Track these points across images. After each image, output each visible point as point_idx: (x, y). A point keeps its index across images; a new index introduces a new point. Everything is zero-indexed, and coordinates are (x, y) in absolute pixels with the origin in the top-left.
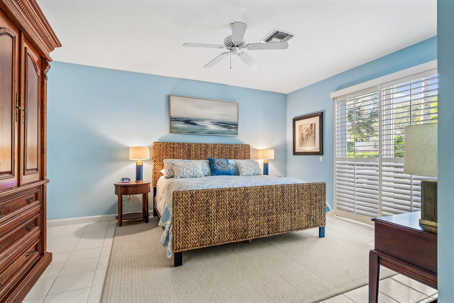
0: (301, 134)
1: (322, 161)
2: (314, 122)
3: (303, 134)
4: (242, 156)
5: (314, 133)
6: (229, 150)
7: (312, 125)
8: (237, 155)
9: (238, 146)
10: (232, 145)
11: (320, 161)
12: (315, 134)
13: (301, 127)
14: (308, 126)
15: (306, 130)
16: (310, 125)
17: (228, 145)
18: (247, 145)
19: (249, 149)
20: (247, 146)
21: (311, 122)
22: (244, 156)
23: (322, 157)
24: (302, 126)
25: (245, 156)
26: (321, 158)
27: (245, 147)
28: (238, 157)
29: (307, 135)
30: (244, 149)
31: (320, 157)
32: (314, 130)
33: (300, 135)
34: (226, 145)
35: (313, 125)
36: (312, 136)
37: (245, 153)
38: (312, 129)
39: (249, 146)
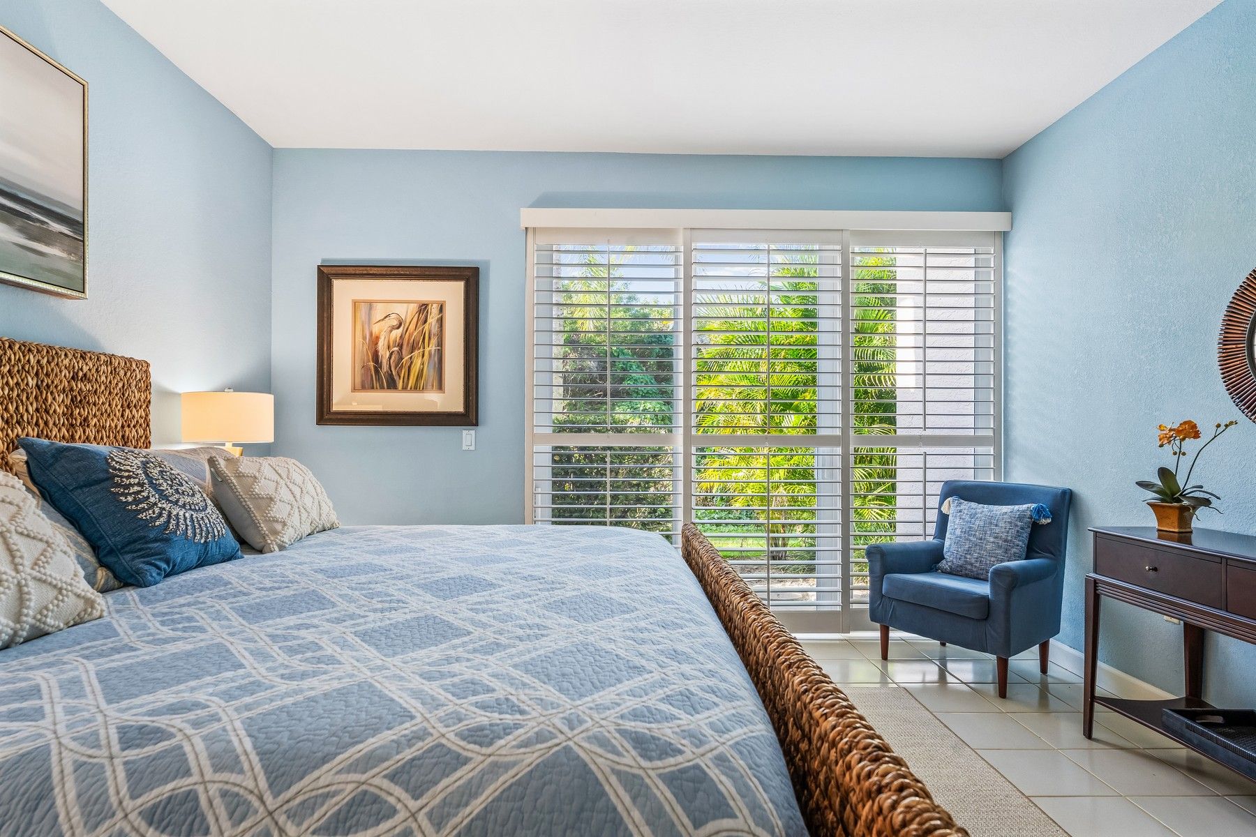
0: (364, 338)
1: (472, 448)
2: (440, 299)
3: (378, 338)
4: (113, 425)
5: (434, 341)
6: (32, 382)
7: (423, 308)
8: (86, 420)
9: (91, 364)
10: (52, 353)
11: (464, 448)
12: (440, 343)
13: (362, 307)
14: (407, 312)
15: (395, 323)
16: (413, 308)
17: (26, 348)
18: (138, 363)
19: (148, 387)
20: (134, 366)
21: (425, 298)
22: (123, 427)
23: (473, 432)
24: (370, 304)
25: (127, 429)
26: (468, 436)
27: (129, 374)
28: (88, 430)
29: (401, 346)
30: (120, 385)
31: (465, 432)
32: (435, 330)
33: (359, 339)
34: (17, 347)
35: (434, 310)
36: (427, 350)
37: (127, 411)
38: (427, 326)
39: (144, 366)
